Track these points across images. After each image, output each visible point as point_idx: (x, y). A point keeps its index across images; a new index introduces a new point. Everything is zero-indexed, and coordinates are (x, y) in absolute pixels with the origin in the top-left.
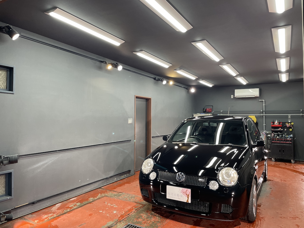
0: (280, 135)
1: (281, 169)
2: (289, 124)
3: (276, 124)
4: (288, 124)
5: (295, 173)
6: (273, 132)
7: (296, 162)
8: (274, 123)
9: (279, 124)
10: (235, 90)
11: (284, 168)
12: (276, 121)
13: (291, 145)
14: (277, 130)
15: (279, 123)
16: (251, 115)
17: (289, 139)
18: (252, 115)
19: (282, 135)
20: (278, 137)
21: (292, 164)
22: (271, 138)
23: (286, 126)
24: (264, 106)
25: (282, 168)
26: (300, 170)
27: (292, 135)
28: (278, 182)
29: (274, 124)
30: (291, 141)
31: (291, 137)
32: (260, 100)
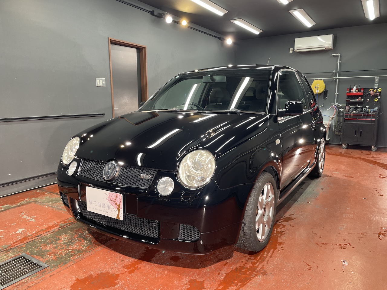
0: (359, 108)
1: (351, 159)
2: (375, 91)
3: (354, 92)
4: (373, 91)
5: (371, 165)
6: (348, 103)
7: (379, 149)
8: (351, 89)
9: (358, 91)
10: (296, 39)
11: (356, 158)
12: (355, 87)
13: (374, 123)
14: (354, 100)
15: (359, 89)
16: (317, 79)
17: (371, 114)
18: (319, 79)
19: (362, 108)
20: (354, 112)
21: (372, 152)
22: (343, 113)
23: (370, 94)
24: (339, 63)
25: (353, 157)
26: (381, 161)
27: (376, 109)
28: (339, 178)
29: (351, 92)
30: (373, 117)
31: (374, 112)
32: (333, 55)
